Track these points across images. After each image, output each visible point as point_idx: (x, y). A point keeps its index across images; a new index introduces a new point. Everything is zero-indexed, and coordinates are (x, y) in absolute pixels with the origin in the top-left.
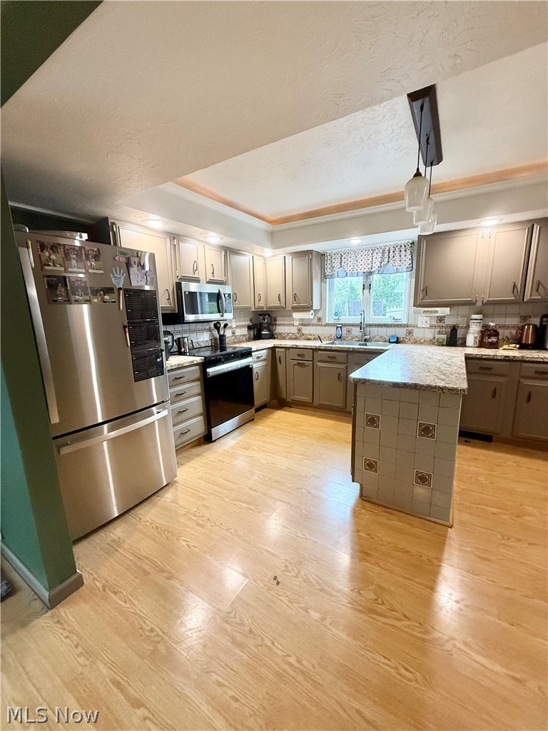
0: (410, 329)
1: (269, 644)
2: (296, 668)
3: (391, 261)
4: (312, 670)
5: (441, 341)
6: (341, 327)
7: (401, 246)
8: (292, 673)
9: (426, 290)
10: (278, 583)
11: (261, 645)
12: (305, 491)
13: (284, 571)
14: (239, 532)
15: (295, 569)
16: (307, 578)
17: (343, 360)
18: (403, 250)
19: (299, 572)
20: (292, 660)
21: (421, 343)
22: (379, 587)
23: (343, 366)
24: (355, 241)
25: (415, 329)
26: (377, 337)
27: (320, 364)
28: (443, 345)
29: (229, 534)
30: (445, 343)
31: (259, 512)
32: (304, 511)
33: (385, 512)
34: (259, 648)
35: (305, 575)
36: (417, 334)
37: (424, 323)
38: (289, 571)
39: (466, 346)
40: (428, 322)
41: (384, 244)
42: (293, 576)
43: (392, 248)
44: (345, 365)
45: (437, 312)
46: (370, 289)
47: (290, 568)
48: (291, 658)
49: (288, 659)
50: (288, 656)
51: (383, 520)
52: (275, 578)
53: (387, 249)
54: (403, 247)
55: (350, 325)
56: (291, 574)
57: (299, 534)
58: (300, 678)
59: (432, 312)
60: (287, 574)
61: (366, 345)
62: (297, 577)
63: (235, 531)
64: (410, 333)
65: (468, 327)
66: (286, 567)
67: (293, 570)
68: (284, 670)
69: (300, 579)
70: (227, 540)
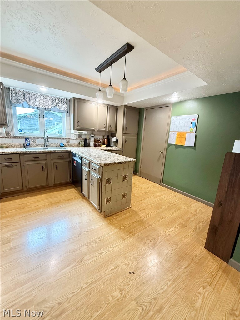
0: (68, 140)
1: (162, 291)
2: (172, 283)
3: (57, 106)
4: (173, 277)
5: (82, 145)
6: (29, 139)
7: (61, 99)
8: (174, 286)
9: (79, 123)
10: (133, 273)
11: (162, 295)
12: (84, 233)
13: (128, 267)
14: (89, 281)
15: (128, 261)
16: (135, 258)
17: (45, 158)
18: (63, 102)
19: (131, 260)
20: (169, 283)
21: (74, 146)
22: (146, 237)
23: (45, 162)
24: (43, 89)
25: (70, 140)
26: (53, 144)
27: (26, 163)
28: (83, 147)
29: (86, 290)
30: (84, 146)
31: (81, 262)
32: (97, 240)
33: (116, 216)
34: (163, 297)
35: (133, 258)
36: (71, 142)
37: (74, 137)
38: (129, 264)
39: (90, 147)
40: (76, 137)
41: (53, 96)
42: (132, 264)
43: (57, 99)
44: (46, 161)
45: (83, 133)
46: (44, 118)
47: (127, 263)
48: (168, 283)
49: (169, 285)
50: (167, 284)
51: (119, 219)
52: (130, 273)
53: (54, 98)
54: (62, 100)
55: (34, 138)
56: (131, 264)
57: (110, 249)
58: (176, 284)
59: (81, 132)
60: (130, 265)
61: (48, 149)
62: (133, 263)
63: (87, 284)
64: (68, 142)
65: (90, 139)
66: (126, 264)
67: (129, 262)
68: (173, 289)
69: (135, 261)
70: (90, 294)
